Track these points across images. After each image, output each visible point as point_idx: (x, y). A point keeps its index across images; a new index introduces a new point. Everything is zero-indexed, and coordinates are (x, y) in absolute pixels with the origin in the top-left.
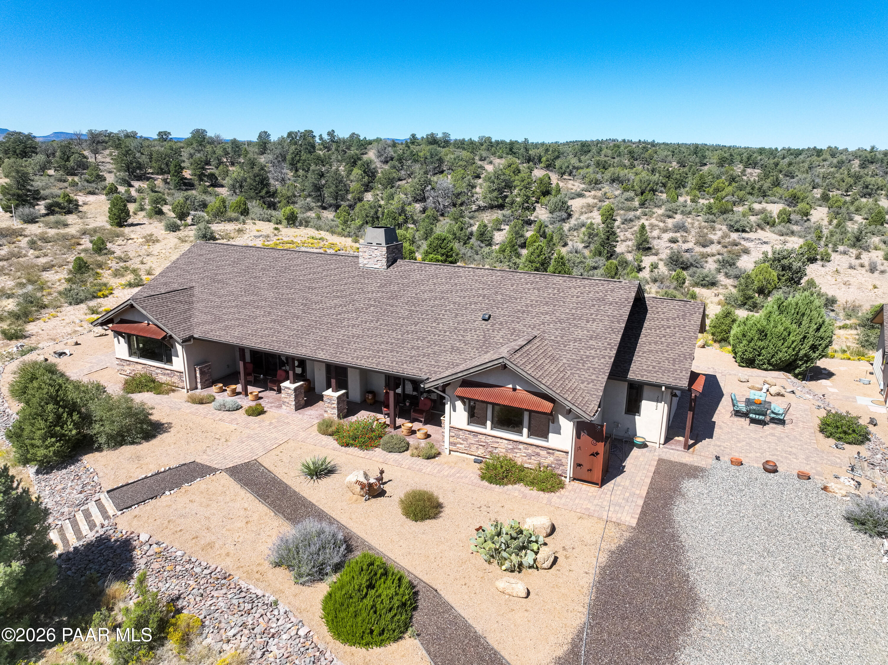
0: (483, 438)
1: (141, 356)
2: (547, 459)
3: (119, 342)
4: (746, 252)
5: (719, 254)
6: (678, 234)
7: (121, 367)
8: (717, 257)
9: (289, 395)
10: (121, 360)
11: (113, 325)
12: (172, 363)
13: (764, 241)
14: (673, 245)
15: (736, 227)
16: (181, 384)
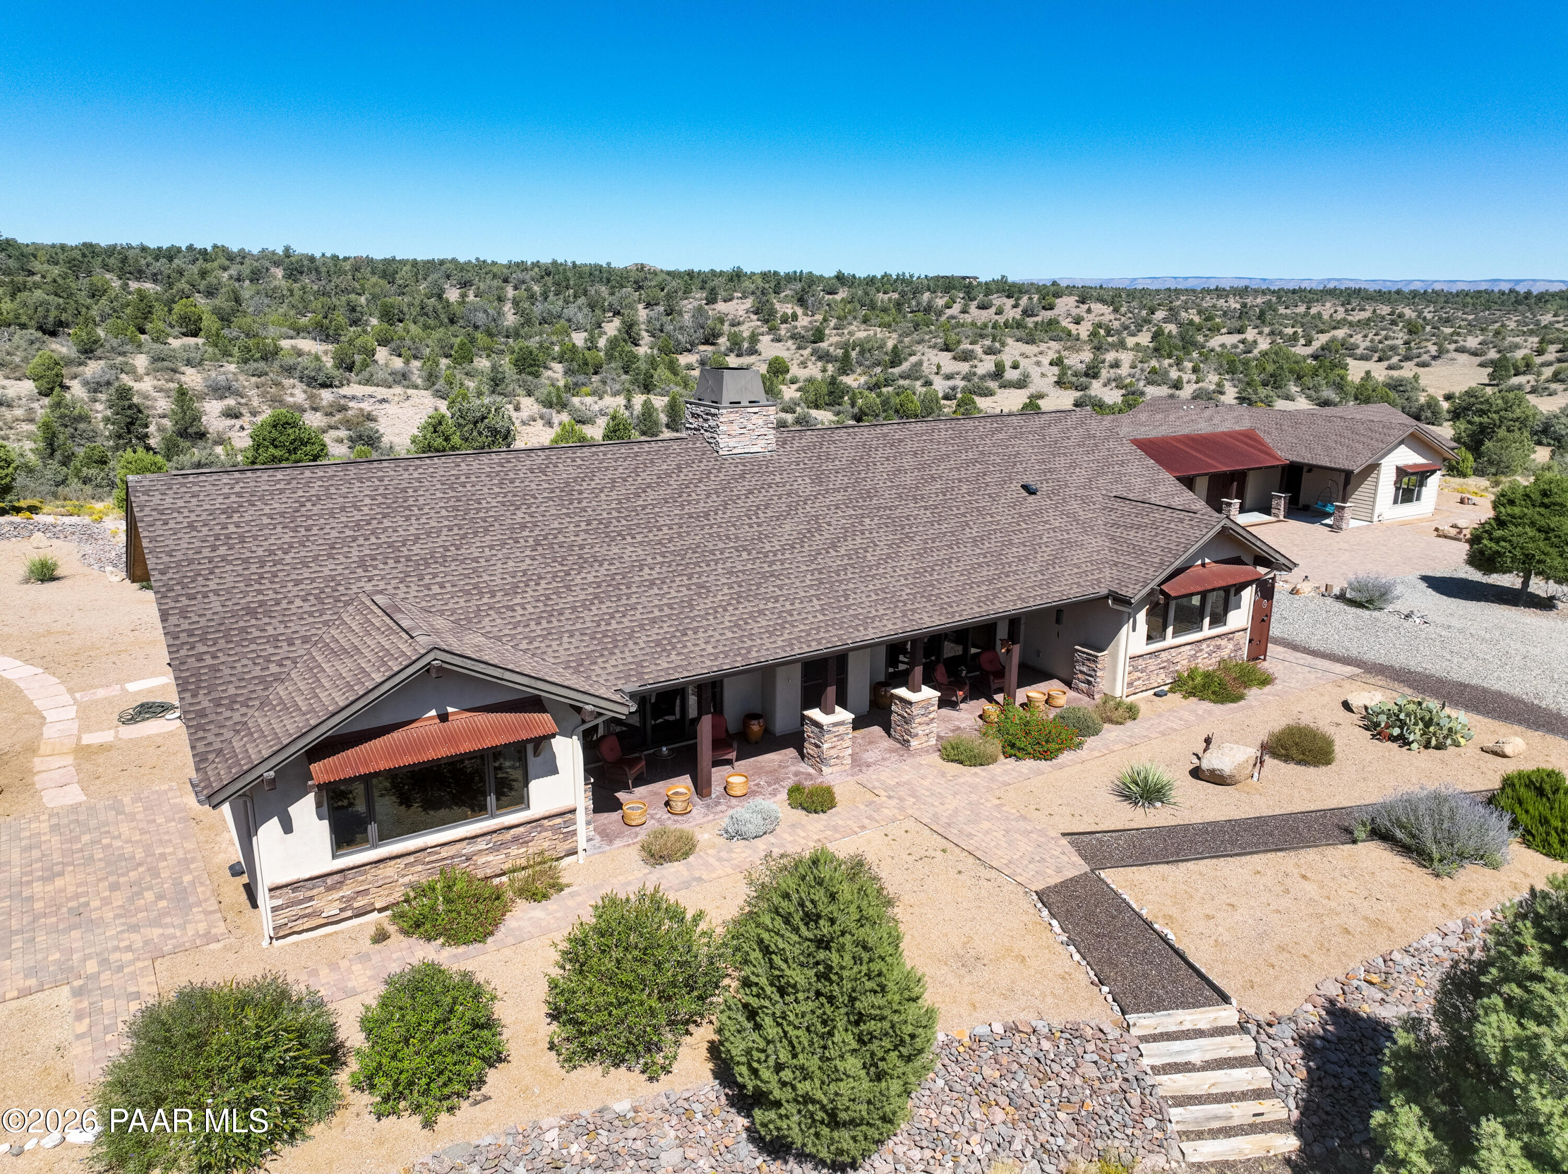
0: (1163, 655)
1: (385, 836)
2: (1227, 649)
3: (287, 827)
4: (370, 418)
5: (331, 427)
6: (231, 402)
7: (296, 910)
8: (333, 434)
9: (840, 737)
10: (293, 886)
11: (315, 768)
12: (522, 801)
13: (380, 397)
14: (239, 423)
15: (321, 378)
16: (563, 847)
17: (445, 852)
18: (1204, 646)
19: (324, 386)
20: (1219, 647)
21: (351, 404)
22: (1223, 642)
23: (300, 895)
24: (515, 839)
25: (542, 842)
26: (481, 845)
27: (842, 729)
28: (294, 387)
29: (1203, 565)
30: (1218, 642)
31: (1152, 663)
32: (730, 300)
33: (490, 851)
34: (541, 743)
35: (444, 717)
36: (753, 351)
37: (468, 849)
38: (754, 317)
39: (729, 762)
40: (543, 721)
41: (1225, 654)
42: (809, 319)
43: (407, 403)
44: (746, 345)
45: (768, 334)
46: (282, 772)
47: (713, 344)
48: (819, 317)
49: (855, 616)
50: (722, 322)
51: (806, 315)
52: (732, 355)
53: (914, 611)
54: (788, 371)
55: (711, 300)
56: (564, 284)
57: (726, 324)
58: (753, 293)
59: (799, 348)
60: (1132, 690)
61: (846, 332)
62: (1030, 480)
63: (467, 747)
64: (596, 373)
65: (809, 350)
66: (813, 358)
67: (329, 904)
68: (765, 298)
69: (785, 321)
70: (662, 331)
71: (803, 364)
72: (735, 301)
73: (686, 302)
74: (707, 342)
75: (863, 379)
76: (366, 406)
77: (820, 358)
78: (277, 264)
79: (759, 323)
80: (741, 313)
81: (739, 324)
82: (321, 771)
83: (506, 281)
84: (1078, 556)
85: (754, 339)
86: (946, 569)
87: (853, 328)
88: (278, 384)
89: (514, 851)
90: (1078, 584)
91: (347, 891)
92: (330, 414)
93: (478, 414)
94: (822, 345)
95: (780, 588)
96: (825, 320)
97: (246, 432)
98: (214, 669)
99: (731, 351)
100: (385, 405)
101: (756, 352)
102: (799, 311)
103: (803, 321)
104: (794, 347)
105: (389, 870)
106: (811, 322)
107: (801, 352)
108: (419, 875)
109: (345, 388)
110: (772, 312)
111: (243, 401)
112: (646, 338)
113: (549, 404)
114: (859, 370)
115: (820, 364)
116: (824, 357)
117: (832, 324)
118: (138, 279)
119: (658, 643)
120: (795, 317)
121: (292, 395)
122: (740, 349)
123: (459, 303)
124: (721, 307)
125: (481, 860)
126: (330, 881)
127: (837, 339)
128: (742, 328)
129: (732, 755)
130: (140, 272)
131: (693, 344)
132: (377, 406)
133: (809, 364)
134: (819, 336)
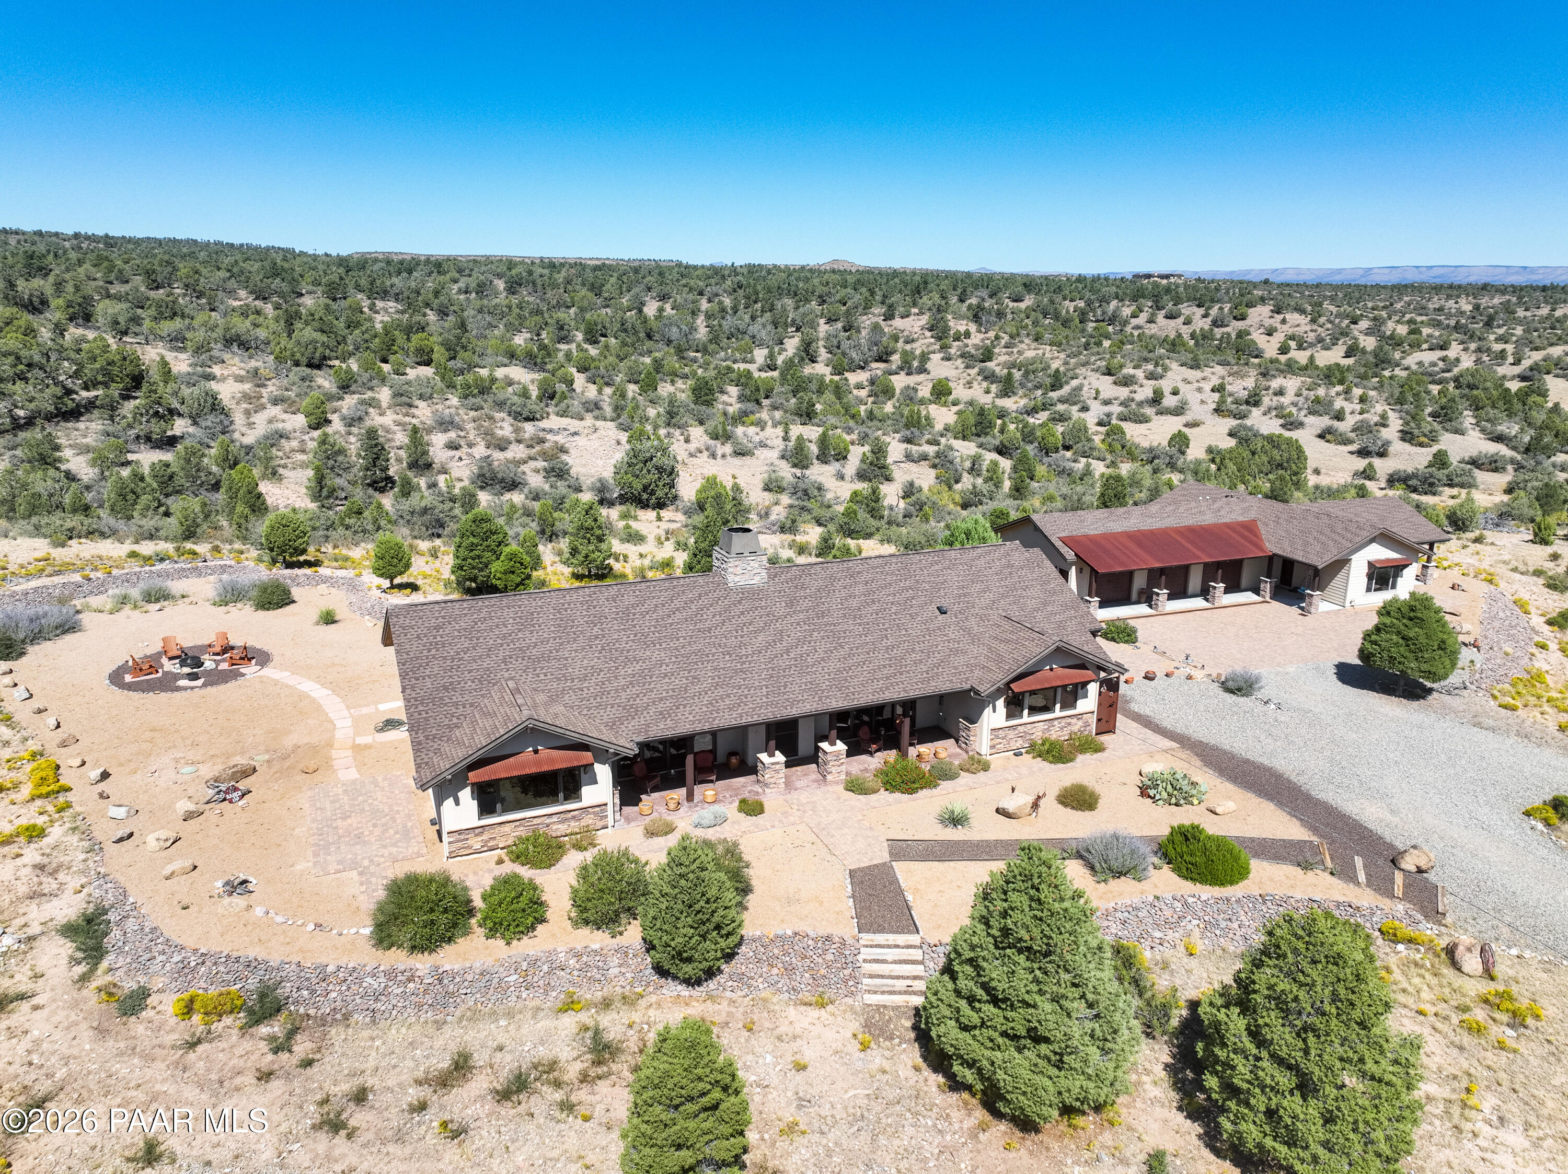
0: (1021, 729)
1: (505, 811)
2: (1077, 725)
3: (457, 802)
4: (563, 450)
5: (531, 458)
6: (452, 435)
7: (460, 844)
8: (532, 464)
9: (777, 771)
10: (459, 832)
11: (470, 774)
12: (579, 798)
13: (572, 430)
14: (457, 454)
15: (525, 414)
16: (600, 824)
17: (536, 821)
18: (1056, 723)
19: (528, 419)
20: (1069, 724)
21: (549, 437)
22: (1074, 721)
23: (462, 837)
24: (574, 817)
25: (588, 820)
26: (555, 818)
27: (778, 767)
28: (503, 420)
29: (1051, 669)
30: (1069, 720)
31: (1011, 734)
32: (907, 316)
33: (559, 822)
34: (588, 767)
35: (536, 752)
36: (922, 370)
37: (548, 821)
38: (928, 334)
39: (712, 781)
40: (588, 756)
41: (1075, 728)
42: (982, 336)
43: (595, 435)
44: (916, 364)
45: (940, 352)
46: (455, 776)
47: (886, 361)
48: (992, 334)
49: (787, 700)
50: (896, 339)
51: (980, 332)
52: (902, 373)
53: (827, 697)
54: (951, 393)
55: (889, 317)
56: (754, 297)
57: (901, 340)
58: (930, 309)
59: (967, 367)
60: (994, 751)
61: (1015, 350)
62: (944, 603)
63: (545, 768)
64: (767, 397)
65: (976, 370)
66: (980, 378)
67: (476, 842)
68: (939, 316)
69: (957, 339)
70: (838, 347)
71: (969, 384)
72: (912, 317)
73: (865, 317)
74: (880, 359)
75: (1023, 402)
76: (560, 439)
77: (986, 378)
78: (499, 276)
79: (932, 340)
80: (916, 329)
81: (913, 341)
82: (473, 776)
83: (701, 293)
84: (960, 661)
85: (924, 358)
86: (859, 669)
87: (1023, 346)
88: (491, 418)
89: (573, 823)
90: (951, 681)
91: (485, 837)
92: (532, 447)
93: (648, 455)
94: (988, 364)
95: (744, 680)
96: (997, 338)
97: (463, 462)
98: (426, 719)
99: (902, 369)
100: (576, 438)
101: (925, 370)
102: (973, 328)
103: (976, 339)
104: (963, 366)
105: (507, 828)
106: (983, 340)
107: (969, 371)
108: (522, 832)
109: (545, 421)
110: (946, 329)
111: (462, 434)
112: (823, 354)
113: (715, 437)
114: (1020, 392)
115: (985, 384)
116: (989, 377)
117: (1003, 342)
118: (383, 299)
119: (661, 713)
120: (967, 334)
121: (501, 428)
122: (909, 368)
123: (656, 318)
124: (898, 323)
125: (554, 827)
126: (477, 831)
127: (1006, 358)
128: (914, 345)
129: (714, 778)
130: (386, 292)
131: (866, 362)
132: (571, 439)
133: (975, 384)
134: (987, 355)
